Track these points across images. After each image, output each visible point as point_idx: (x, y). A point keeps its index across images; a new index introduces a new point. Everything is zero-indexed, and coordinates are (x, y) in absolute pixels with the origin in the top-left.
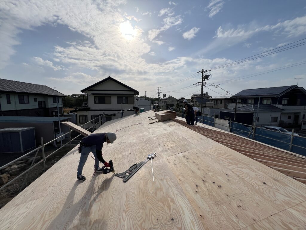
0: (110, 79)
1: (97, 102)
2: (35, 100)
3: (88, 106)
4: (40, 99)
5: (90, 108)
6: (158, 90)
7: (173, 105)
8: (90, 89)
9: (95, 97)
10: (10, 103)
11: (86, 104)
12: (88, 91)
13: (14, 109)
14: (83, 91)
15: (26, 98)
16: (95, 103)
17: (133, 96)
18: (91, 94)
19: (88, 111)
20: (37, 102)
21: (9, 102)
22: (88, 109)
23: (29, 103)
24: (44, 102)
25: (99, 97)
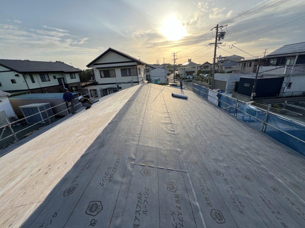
0: (110, 50)
1: (103, 75)
2: (55, 78)
3: (95, 81)
4: (58, 76)
5: (97, 82)
6: (174, 56)
7: (194, 72)
8: (95, 63)
9: (100, 71)
10: (35, 82)
11: (93, 79)
12: (93, 65)
13: (39, 87)
14: (88, 66)
15: (46, 76)
16: (101, 77)
17: (136, 67)
18: (97, 68)
19: (96, 86)
20: (57, 79)
21: (33, 82)
22: (96, 84)
23: (50, 81)
24: (63, 78)
25: (104, 71)
